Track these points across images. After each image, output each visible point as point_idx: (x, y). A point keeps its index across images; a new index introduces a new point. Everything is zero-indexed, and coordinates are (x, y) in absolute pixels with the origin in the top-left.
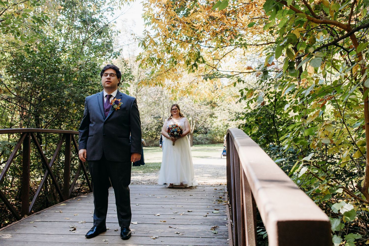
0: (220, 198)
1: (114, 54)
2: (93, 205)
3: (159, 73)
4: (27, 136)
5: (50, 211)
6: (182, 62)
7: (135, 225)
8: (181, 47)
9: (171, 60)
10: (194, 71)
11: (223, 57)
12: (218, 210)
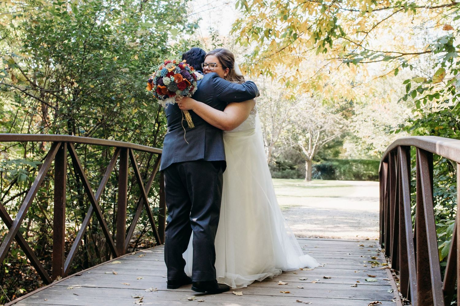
0: (374, 259)
1: (188, 27)
2: (164, 263)
3: (267, 54)
4: (61, 147)
5: (96, 271)
6: (306, 37)
7: (239, 297)
8: (304, 11)
9: (288, 32)
10: (326, 50)
11: (374, 27)
12: (373, 277)
